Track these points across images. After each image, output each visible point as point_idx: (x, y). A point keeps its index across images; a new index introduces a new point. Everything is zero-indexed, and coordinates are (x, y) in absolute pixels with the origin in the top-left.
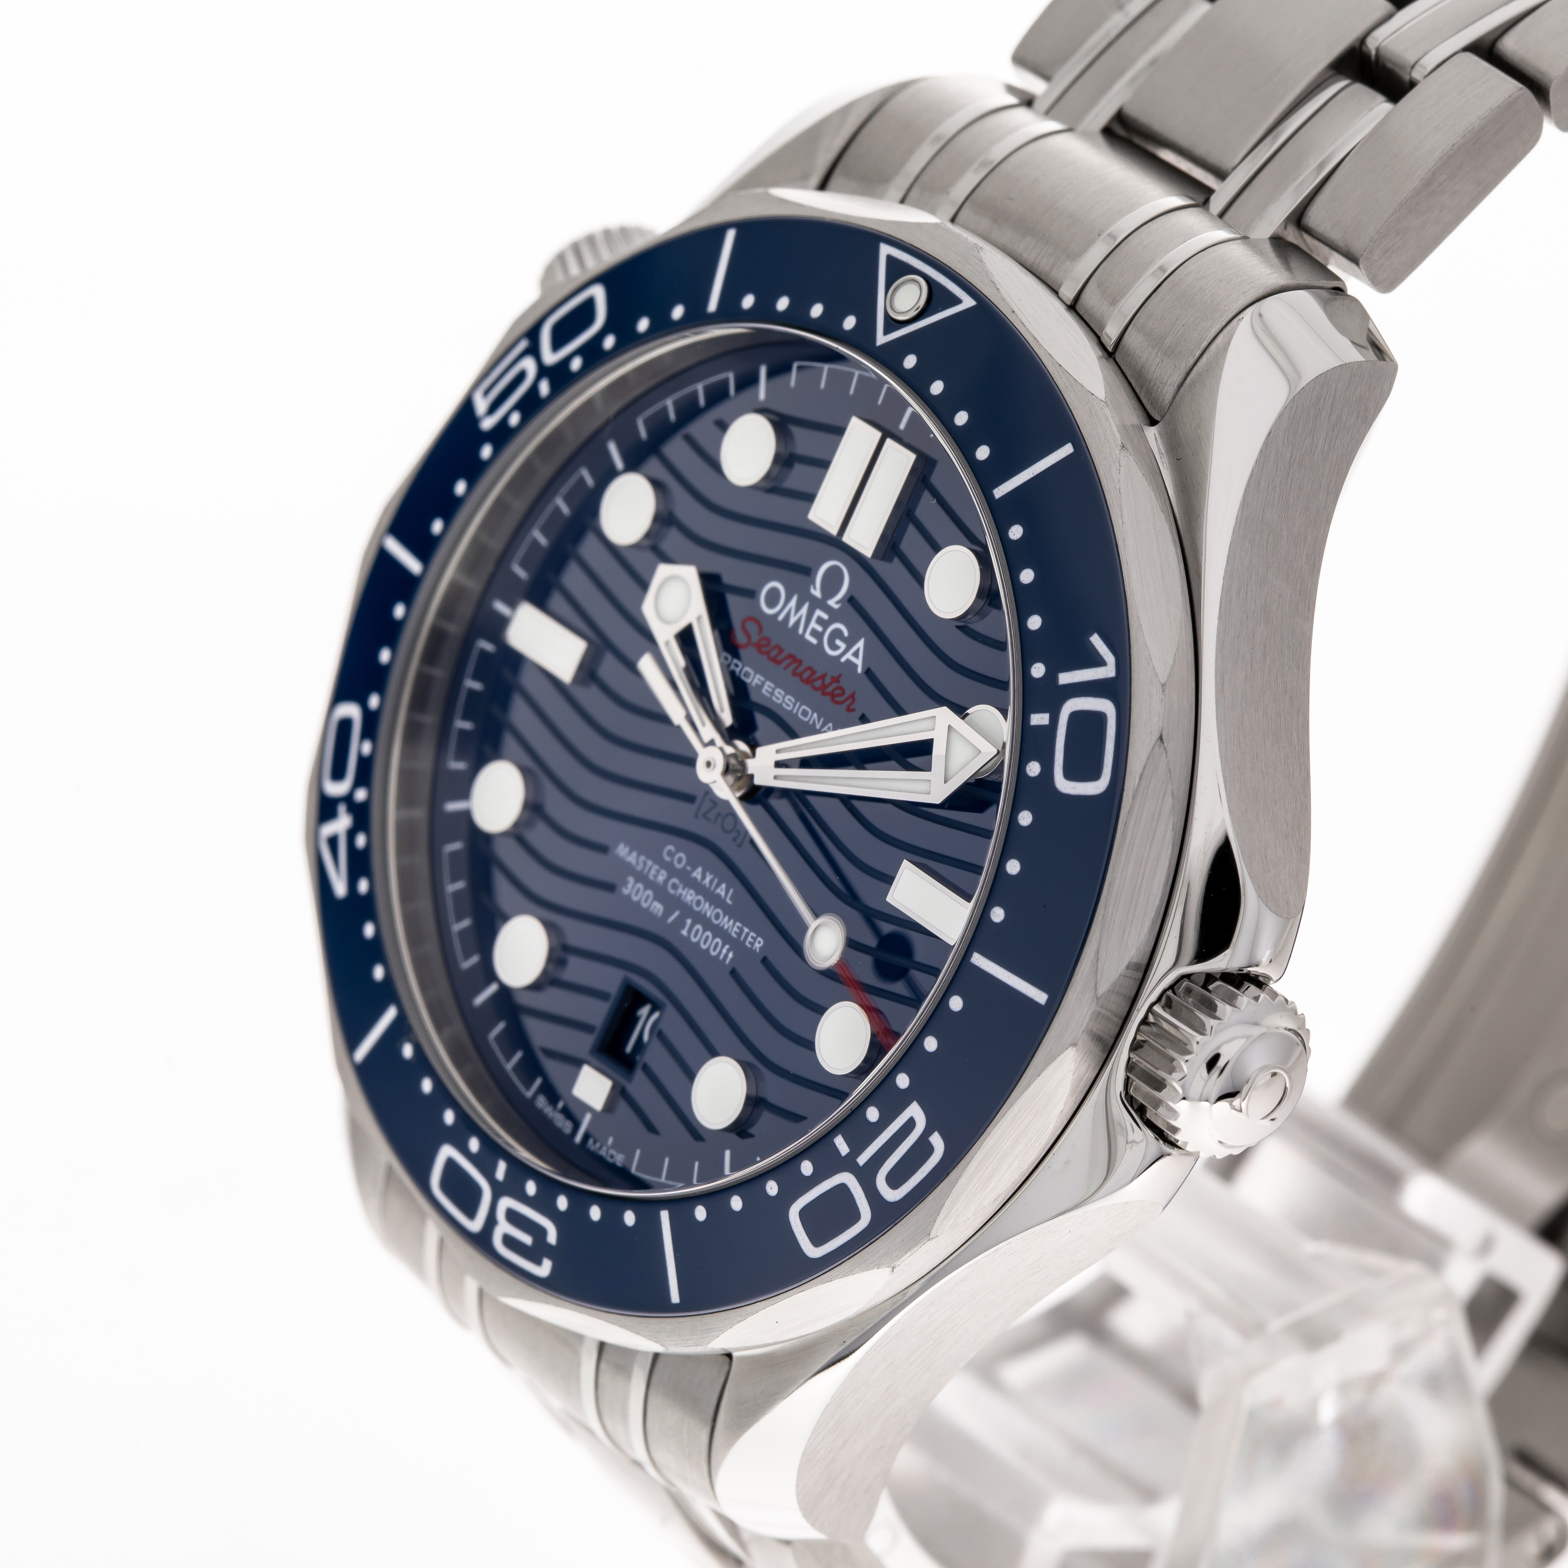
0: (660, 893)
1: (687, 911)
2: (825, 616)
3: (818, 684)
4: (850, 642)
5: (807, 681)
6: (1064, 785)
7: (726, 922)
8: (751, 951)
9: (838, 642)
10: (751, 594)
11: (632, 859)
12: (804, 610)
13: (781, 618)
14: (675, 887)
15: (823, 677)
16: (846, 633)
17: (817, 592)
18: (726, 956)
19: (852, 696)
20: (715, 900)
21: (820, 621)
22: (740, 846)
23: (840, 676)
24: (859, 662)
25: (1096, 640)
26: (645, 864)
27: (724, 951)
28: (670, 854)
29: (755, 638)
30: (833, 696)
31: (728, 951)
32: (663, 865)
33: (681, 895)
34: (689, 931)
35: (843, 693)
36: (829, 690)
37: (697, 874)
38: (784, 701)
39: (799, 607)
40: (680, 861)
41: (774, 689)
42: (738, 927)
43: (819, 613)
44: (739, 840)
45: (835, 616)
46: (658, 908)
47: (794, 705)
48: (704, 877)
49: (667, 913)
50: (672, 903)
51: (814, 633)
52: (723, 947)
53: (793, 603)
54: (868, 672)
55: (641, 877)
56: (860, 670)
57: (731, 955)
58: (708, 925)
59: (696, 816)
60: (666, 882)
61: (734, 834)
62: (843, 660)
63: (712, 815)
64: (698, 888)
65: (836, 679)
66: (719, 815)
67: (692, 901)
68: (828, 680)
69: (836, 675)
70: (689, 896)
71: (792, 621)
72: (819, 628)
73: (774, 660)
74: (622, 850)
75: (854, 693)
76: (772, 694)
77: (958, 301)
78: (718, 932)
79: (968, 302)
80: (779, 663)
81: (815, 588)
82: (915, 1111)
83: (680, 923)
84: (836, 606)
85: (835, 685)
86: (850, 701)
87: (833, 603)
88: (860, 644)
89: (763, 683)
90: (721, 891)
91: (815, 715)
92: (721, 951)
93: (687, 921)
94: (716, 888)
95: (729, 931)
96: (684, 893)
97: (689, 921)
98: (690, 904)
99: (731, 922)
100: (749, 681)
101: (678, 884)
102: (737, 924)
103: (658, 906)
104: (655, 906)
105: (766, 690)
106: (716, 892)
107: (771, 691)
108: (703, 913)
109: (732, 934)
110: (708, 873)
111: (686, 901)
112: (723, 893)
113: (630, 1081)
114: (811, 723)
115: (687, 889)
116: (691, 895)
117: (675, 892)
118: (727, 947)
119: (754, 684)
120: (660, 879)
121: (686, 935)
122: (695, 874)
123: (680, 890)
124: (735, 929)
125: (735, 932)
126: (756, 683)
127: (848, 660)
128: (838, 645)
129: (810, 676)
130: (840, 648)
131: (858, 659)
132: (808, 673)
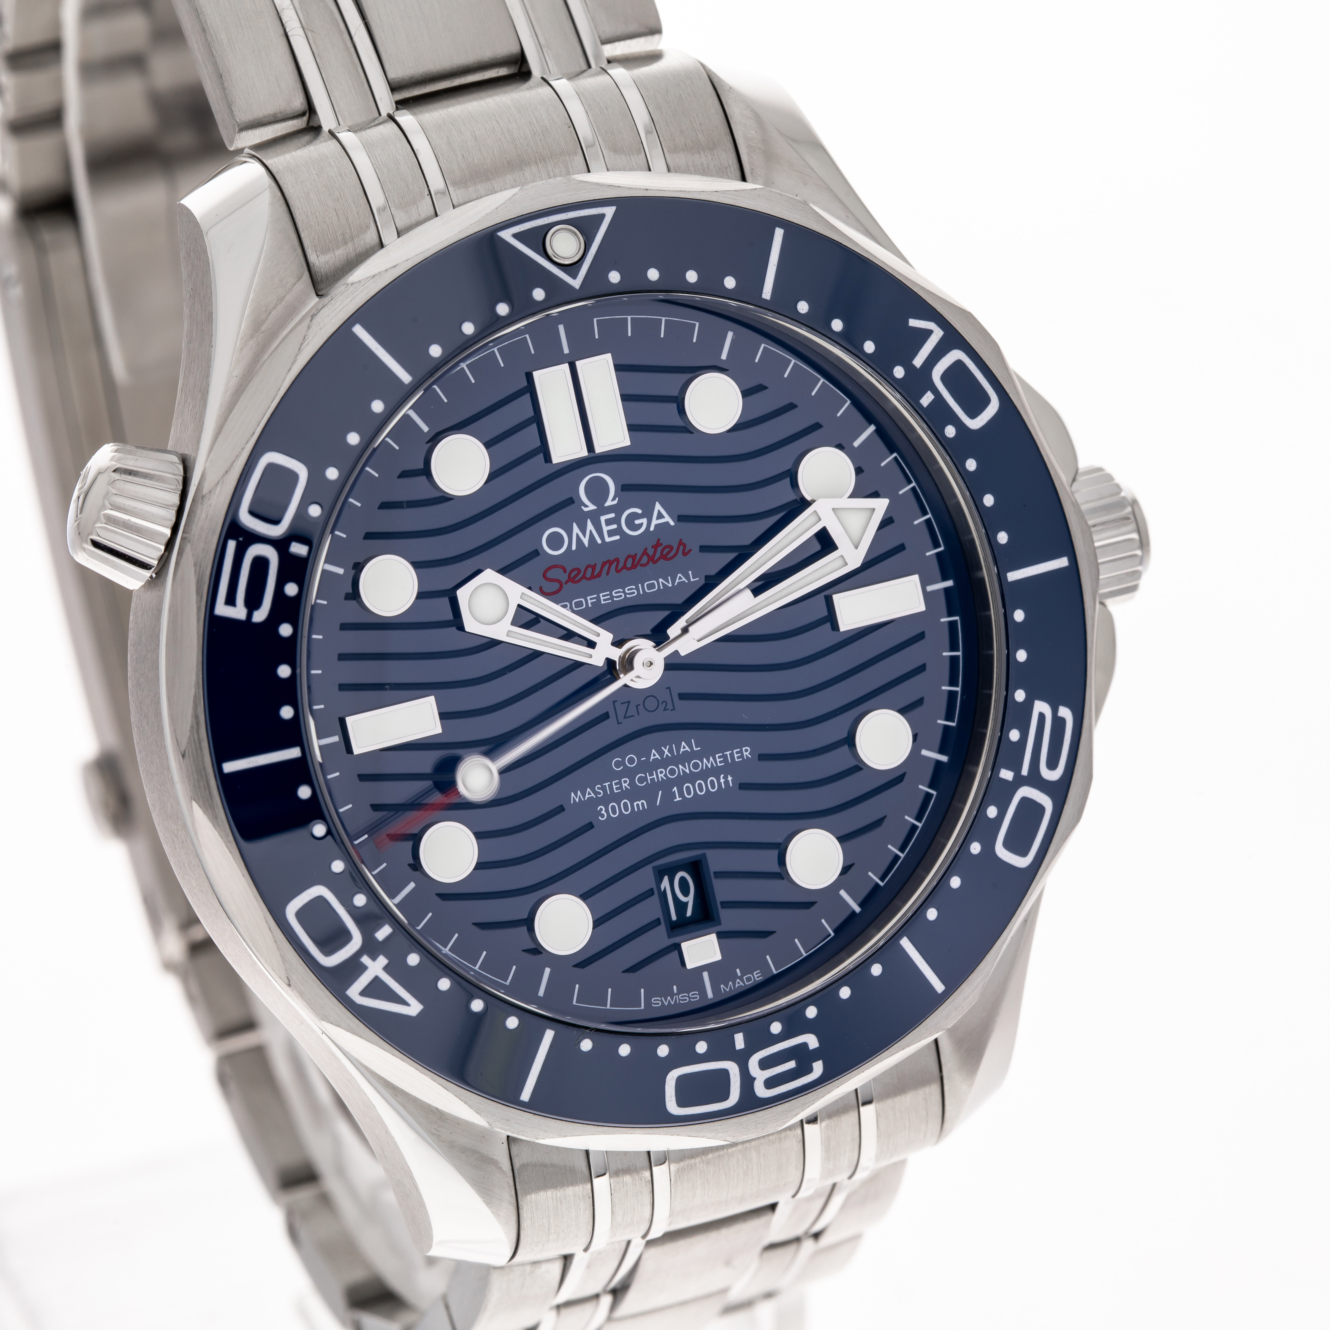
0: (633, 794)
1: (666, 785)
2: (612, 515)
3: (645, 559)
4: (648, 515)
6: (975, 423)
7: (707, 763)
8: (745, 762)
9: (638, 522)
10: (536, 553)
11: (589, 794)
12: (590, 526)
14: (641, 780)
15: (645, 552)
16: (639, 511)
18: (727, 782)
20: (685, 758)
21: (608, 522)
22: (674, 709)
23: (659, 540)
24: (667, 519)
25: (913, 323)
26: (603, 788)
27: (722, 780)
28: (618, 764)
29: (564, 577)
30: (664, 557)
31: (726, 778)
32: (619, 776)
33: (652, 780)
34: (681, 794)
35: (671, 548)
36: (658, 555)
37: (654, 755)
38: (625, 594)
40: (631, 761)
41: (611, 594)
42: (720, 757)
43: (603, 519)
44: (670, 706)
45: (618, 509)
46: (641, 804)
47: (637, 589)
48: (661, 753)
49: (651, 802)
50: (649, 792)
51: (611, 533)
52: (718, 780)
53: (576, 529)
54: (681, 519)
55: (606, 800)
56: (672, 523)
57: (730, 778)
58: (692, 778)
59: (619, 723)
60: (632, 783)
61: (662, 707)
62: (652, 529)
63: (632, 711)
64: (664, 763)
65: (658, 544)
66: (637, 706)
67: (665, 775)
68: (651, 551)
69: (655, 543)
70: (661, 774)
71: (586, 541)
72: (614, 526)
73: (593, 577)
74: (575, 797)
75: (681, 540)
76: (612, 597)
77: (602, 216)
78: (704, 775)
79: (609, 211)
80: (599, 575)
81: (586, 506)
83: (669, 796)
85: (660, 549)
86: (682, 547)
87: (609, 503)
88: (658, 507)
89: (598, 598)
90: (684, 748)
91: (661, 580)
92: (719, 783)
93: (673, 790)
94: (678, 750)
95: (715, 766)
96: (655, 776)
97: (675, 789)
98: (665, 779)
99: (711, 759)
100: (584, 606)
101: (644, 775)
102: (717, 756)
103: (640, 803)
104: (638, 805)
105: (604, 600)
106: (681, 753)
107: (609, 597)
108: (682, 774)
109: (719, 765)
110: (663, 748)
111: (660, 780)
112: (687, 749)
113: (720, 923)
114: (662, 588)
115: (654, 772)
116: (661, 772)
117: (645, 783)
118: (722, 776)
119: (590, 605)
120: (625, 786)
121: (681, 799)
122: (652, 758)
123: (649, 778)
124: (718, 760)
125: (720, 762)
126: (591, 603)
127: (656, 526)
128: (639, 524)
129: (634, 561)
130: (642, 524)
131: (664, 517)
132: (630, 560)
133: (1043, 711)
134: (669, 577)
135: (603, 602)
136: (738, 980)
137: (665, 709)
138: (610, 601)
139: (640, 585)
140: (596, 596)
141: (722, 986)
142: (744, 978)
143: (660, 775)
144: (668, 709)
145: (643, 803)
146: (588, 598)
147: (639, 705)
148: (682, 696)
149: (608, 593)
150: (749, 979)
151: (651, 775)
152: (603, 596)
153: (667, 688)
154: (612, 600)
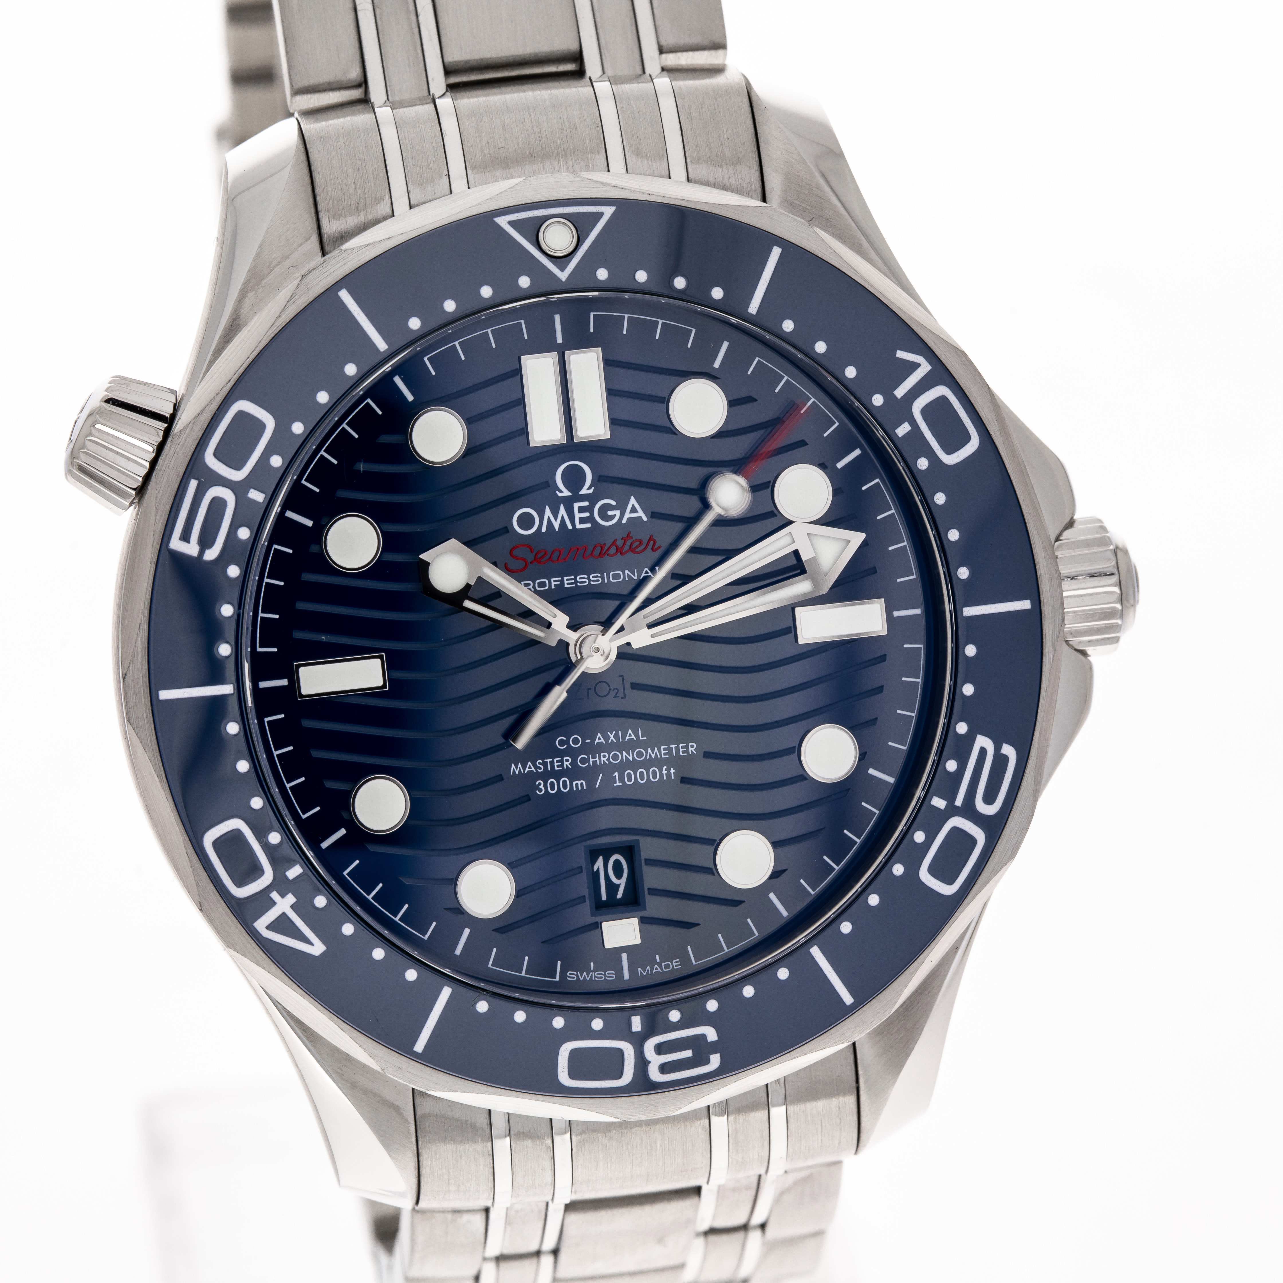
0: (573, 773)
1: (609, 769)
2: (586, 504)
3: (613, 550)
4: (622, 507)
5: (601, 555)
6: (950, 460)
7: (651, 753)
8: (690, 756)
9: (610, 513)
10: (507, 530)
11: (530, 768)
12: (562, 511)
13: (544, 530)
14: (583, 761)
15: (614, 543)
16: (614, 503)
17: (567, 493)
18: (669, 774)
19: (651, 538)
20: (629, 746)
21: (581, 510)
22: (624, 697)
23: (629, 534)
24: (640, 513)
25: (901, 354)
26: (545, 764)
27: (664, 772)
28: (562, 743)
29: (530, 557)
30: (632, 549)
31: (668, 770)
32: (562, 754)
33: (594, 762)
34: (622, 780)
35: (641, 542)
36: (627, 547)
37: (599, 739)
38: (590, 580)
39: (555, 513)
40: (576, 741)
41: (575, 579)
42: (664, 749)
43: (576, 506)
44: (621, 694)
45: (592, 499)
47: (602, 577)
48: (607, 738)
49: (591, 783)
50: (589, 774)
51: (582, 520)
52: (661, 771)
53: (548, 512)
54: (654, 515)
55: (545, 776)
56: (645, 519)
57: (672, 771)
58: (634, 766)
60: (574, 763)
61: (613, 693)
62: (624, 521)
63: (583, 694)
64: (608, 748)
65: (629, 536)
67: (608, 760)
68: (620, 543)
69: (625, 535)
71: (556, 525)
72: (587, 514)
73: (559, 560)
74: (515, 769)
75: (651, 536)
76: (576, 582)
77: (601, 215)
78: (648, 764)
79: (608, 211)
80: (565, 559)
81: (561, 491)
82: (982, 741)
83: (609, 780)
84: (591, 491)
85: (629, 542)
86: (651, 543)
87: (584, 491)
88: (633, 501)
89: (562, 581)
90: (630, 735)
91: (627, 572)
92: (661, 775)
93: (614, 775)
94: (624, 737)
95: (659, 757)
96: (597, 759)
97: (616, 774)
98: (607, 763)
99: (656, 750)
100: (547, 587)
101: (586, 757)
102: (662, 747)
103: (579, 783)
104: (577, 785)
105: (568, 584)
106: (626, 740)
107: (573, 581)
108: (625, 761)
109: (663, 756)
110: (609, 733)
111: (602, 763)
112: (633, 737)
113: (645, 909)
114: (627, 579)
115: (597, 755)
116: (604, 756)
117: (587, 764)
118: (665, 767)
119: (553, 587)
120: (566, 765)
121: (621, 784)
122: (597, 741)
123: (591, 760)
124: (663, 752)
125: (665, 754)
126: (555, 585)
127: (629, 519)
128: (612, 515)
129: (602, 548)
130: (615, 515)
131: (638, 512)
132: (598, 550)
133: (985, 746)
134: (636, 570)
135: (566, 586)
136: (656, 966)
137: (616, 696)
138: (574, 585)
139: (605, 574)
140: (560, 579)
141: (639, 969)
142: (663, 964)
143: (603, 759)
144: (618, 697)
145: (582, 784)
146: (552, 580)
147: (590, 689)
148: (635, 686)
149: (573, 577)
150: (667, 966)
151: (594, 757)
152: (567, 580)
153: (620, 676)
154: (576, 585)
